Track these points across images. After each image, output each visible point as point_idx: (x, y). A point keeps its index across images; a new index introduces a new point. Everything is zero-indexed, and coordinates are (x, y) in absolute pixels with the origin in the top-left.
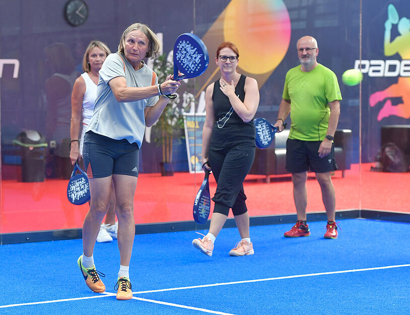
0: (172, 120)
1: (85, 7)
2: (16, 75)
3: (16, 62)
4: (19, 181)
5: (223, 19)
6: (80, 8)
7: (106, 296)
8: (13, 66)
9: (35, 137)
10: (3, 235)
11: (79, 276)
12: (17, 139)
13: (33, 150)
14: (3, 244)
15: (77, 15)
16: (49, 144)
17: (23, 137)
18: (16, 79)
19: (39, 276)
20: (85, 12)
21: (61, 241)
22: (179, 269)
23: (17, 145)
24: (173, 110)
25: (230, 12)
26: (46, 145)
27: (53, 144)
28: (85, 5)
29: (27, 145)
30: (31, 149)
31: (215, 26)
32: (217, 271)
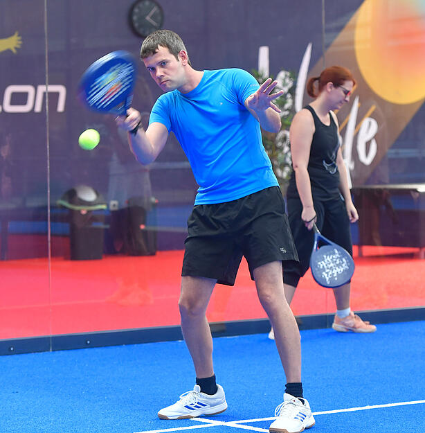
0: (282, 170)
1: (158, 11)
2: (61, 108)
3: (61, 90)
4: (66, 259)
5: (354, 27)
6: (152, 13)
7: (208, 425)
8: (56, 95)
9: (89, 196)
10: (53, 337)
11: (167, 396)
12: (63, 199)
13: (87, 214)
14: (53, 351)
15: (147, 21)
16: (108, 205)
17: (72, 195)
18: (60, 113)
19: (110, 396)
20: (159, 18)
21: (135, 345)
22: (310, 385)
23: (64, 207)
24: (284, 156)
25: (364, 17)
26: (104, 207)
27: (114, 205)
28: (160, 7)
29: (77, 208)
30: (84, 212)
31: (342, 37)
32: (365, 388)
